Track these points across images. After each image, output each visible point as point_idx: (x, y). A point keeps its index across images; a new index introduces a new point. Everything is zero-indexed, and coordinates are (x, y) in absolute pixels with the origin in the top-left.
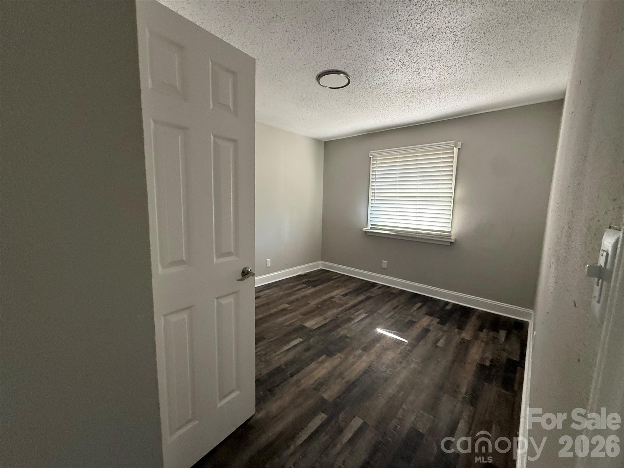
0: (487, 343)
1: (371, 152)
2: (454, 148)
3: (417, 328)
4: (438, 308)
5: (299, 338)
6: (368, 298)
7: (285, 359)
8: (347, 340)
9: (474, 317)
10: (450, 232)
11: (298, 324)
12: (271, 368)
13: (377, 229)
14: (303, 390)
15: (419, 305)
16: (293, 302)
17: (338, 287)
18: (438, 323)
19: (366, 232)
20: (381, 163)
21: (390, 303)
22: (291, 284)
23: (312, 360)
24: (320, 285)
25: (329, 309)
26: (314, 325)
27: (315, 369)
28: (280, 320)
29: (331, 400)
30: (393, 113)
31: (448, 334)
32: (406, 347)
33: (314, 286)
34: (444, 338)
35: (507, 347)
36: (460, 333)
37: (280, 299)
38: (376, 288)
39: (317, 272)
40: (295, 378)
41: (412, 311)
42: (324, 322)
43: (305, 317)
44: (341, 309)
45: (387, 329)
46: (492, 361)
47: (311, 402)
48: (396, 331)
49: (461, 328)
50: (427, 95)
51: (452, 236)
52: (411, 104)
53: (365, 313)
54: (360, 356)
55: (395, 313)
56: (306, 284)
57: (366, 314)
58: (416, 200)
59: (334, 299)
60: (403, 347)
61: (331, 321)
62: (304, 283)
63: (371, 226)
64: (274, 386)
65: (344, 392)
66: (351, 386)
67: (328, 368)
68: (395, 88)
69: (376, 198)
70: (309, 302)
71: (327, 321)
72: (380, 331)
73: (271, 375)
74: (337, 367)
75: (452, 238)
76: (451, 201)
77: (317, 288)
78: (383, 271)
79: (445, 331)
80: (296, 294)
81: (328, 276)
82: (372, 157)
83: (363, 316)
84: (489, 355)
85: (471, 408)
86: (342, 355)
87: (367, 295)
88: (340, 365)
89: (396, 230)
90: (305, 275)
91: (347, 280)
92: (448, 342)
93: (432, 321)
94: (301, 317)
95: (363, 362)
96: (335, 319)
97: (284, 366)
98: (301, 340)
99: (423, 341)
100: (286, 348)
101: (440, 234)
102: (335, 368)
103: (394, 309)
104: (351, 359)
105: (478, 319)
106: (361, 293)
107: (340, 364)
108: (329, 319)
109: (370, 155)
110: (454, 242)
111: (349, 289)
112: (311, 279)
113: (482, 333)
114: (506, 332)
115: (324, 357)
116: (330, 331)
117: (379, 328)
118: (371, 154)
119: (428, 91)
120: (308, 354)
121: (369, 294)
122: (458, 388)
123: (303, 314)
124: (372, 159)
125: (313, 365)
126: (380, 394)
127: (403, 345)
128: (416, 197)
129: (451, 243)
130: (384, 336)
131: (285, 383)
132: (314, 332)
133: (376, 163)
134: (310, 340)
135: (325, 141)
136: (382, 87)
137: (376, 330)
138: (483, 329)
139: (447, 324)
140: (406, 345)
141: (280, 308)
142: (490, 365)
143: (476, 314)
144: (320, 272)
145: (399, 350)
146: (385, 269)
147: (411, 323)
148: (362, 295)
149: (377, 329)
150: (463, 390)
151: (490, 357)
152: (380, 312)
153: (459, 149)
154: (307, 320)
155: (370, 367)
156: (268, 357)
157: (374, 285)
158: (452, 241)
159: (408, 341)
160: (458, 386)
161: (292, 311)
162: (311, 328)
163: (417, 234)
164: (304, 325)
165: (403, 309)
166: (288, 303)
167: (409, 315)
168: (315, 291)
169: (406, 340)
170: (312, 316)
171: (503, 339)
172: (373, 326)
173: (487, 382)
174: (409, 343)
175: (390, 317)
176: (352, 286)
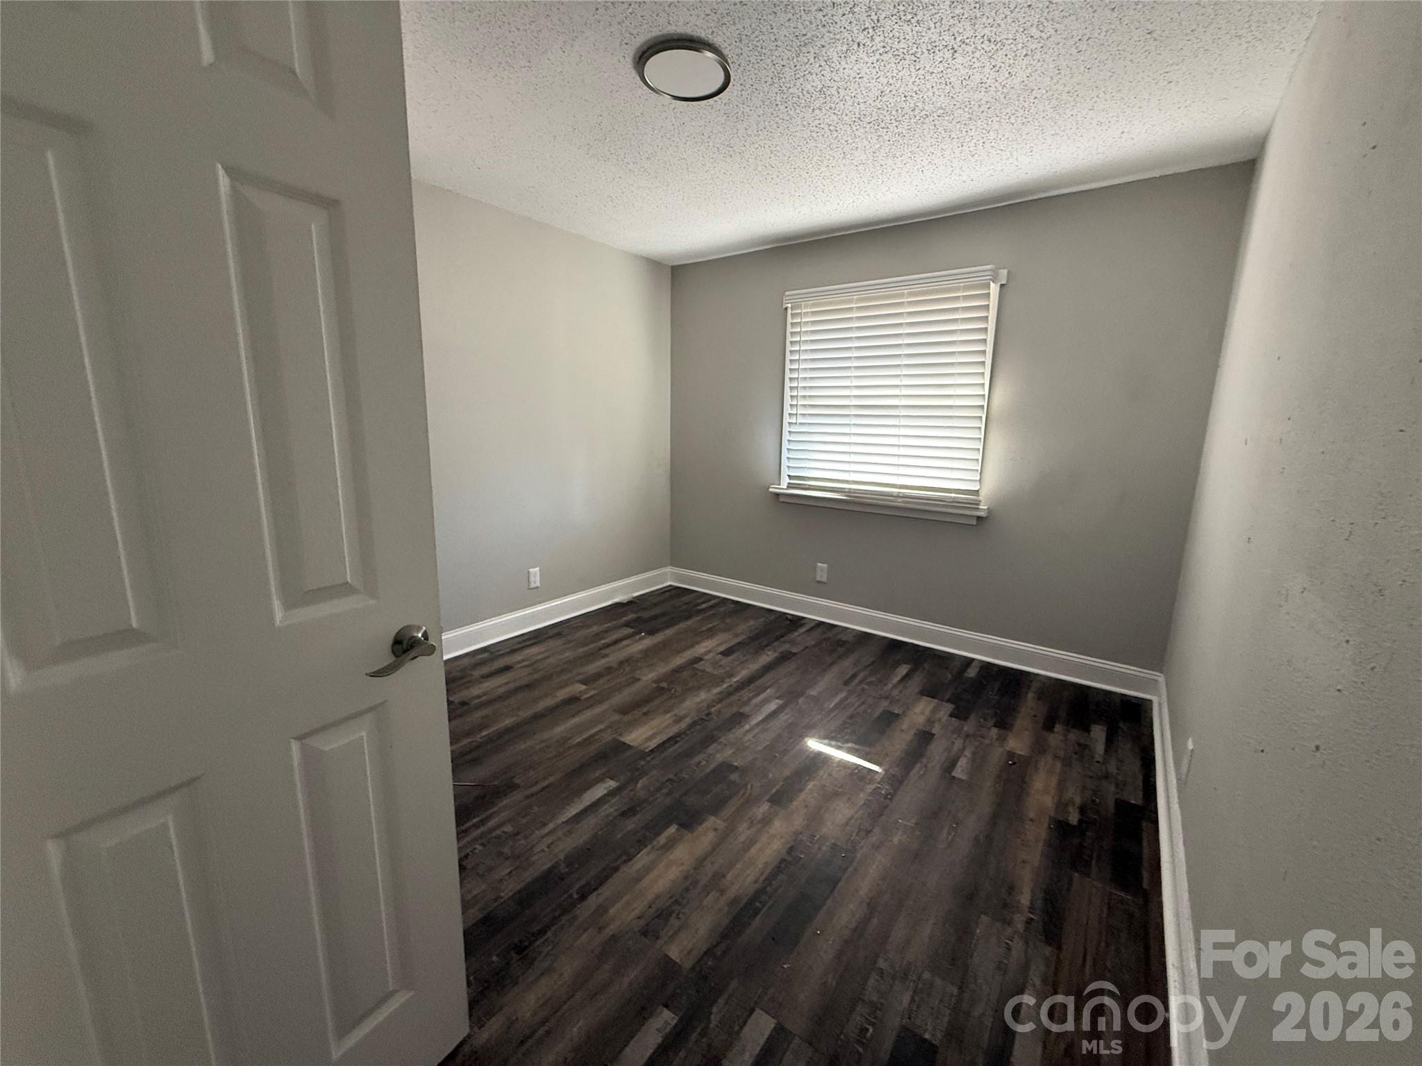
0: (1067, 763)
1: (787, 293)
2: (991, 283)
3: (902, 731)
4: (949, 676)
5: (608, 779)
6: (784, 658)
7: (568, 845)
8: (734, 777)
9: (1031, 695)
10: (977, 492)
11: (608, 737)
12: (529, 875)
13: (804, 487)
14: (614, 938)
15: (903, 670)
16: (598, 676)
17: (711, 633)
18: (951, 715)
19: (778, 495)
20: (814, 323)
21: (835, 670)
22: (595, 629)
23: (642, 843)
24: (668, 627)
25: (690, 690)
26: (650, 739)
27: (648, 869)
28: (560, 730)
29: (688, 964)
30: (844, 187)
31: (977, 744)
32: (879, 786)
33: (651, 633)
34: (968, 753)
35: (1112, 769)
36: (1002, 739)
37: (563, 671)
38: (803, 630)
39: (659, 595)
40: (593, 900)
41: (890, 686)
42: (675, 730)
43: (626, 718)
44: (718, 690)
45: (832, 738)
46: (1082, 810)
47: (633, 975)
48: (854, 743)
49: (1004, 724)
50: (932, 132)
51: (982, 504)
52: (890, 161)
53: (777, 698)
54: (766, 821)
55: (850, 693)
56: (632, 627)
57: (780, 702)
58: (898, 414)
59: (702, 663)
60: (873, 787)
61: (694, 724)
62: (627, 625)
63: (790, 479)
64: (533, 934)
65: (724, 936)
66: (745, 911)
67: (682, 864)
68: (851, 108)
69: (801, 411)
70: (637, 674)
71: (683, 725)
72: (814, 744)
73: (526, 897)
74: (705, 859)
75: (981, 507)
76: (981, 417)
77: (660, 637)
78: (819, 589)
79: (967, 736)
80: (606, 656)
81: (687, 603)
82: (789, 305)
83: (772, 706)
84: (1075, 795)
85: (1048, 950)
86: (719, 822)
87: (780, 650)
88: (714, 849)
89: (850, 489)
90: (631, 603)
91: (732, 614)
92: (978, 765)
93: (934, 711)
94: (616, 717)
95: (773, 836)
96: (703, 718)
97: (563, 869)
98: (612, 784)
99: (919, 765)
100: (573, 811)
101: (955, 498)
102: (700, 863)
103: (846, 683)
104: (743, 831)
105: (1039, 699)
106: (767, 646)
107: (715, 847)
108: (688, 720)
109: (784, 302)
110: (986, 518)
111: (737, 636)
112: (646, 615)
113: (1052, 735)
114: (1105, 729)
115: (673, 829)
116: (689, 754)
117: (811, 737)
118: (787, 298)
119: (936, 122)
120: (631, 824)
121: (786, 647)
122: (1010, 894)
123: (624, 710)
124: (789, 311)
125: (643, 859)
126: (819, 932)
127: (871, 781)
128: (897, 407)
129: (979, 518)
130: (825, 758)
131: (564, 919)
132: (648, 758)
133: (800, 322)
134: (637, 783)
135: (670, 265)
136: (817, 104)
137: (805, 743)
138: (1054, 723)
139: (972, 717)
140: (879, 779)
141: (562, 694)
142: (1080, 821)
143: (1035, 685)
144: (668, 594)
145: (862, 795)
146: (824, 583)
147: (889, 720)
148: (769, 650)
149: (806, 739)
150: (1025, 899)
151: (1078, 800)
152: (813, 693)
153: (1002, 286)
154: (632, 725)
155: (791, 850)
156: (523, 842)
157: (796, 622)
158: (982, 514)
159: (884, 770)
160: (1011, 889)
161: (592, 702)
162: (641, 748)
163: (900, 500)
164: (622, 740)
165: (868, 684)
166: (584, 682)
167: (881, 697)
168: (655, 646)
169: (878, 767)
170: (645, 714)
171: (1100, 748)
172: (797, 731)
173: (1077, 871)
174: (885, 774)
175: (836, 706)
176: (745, 628)
